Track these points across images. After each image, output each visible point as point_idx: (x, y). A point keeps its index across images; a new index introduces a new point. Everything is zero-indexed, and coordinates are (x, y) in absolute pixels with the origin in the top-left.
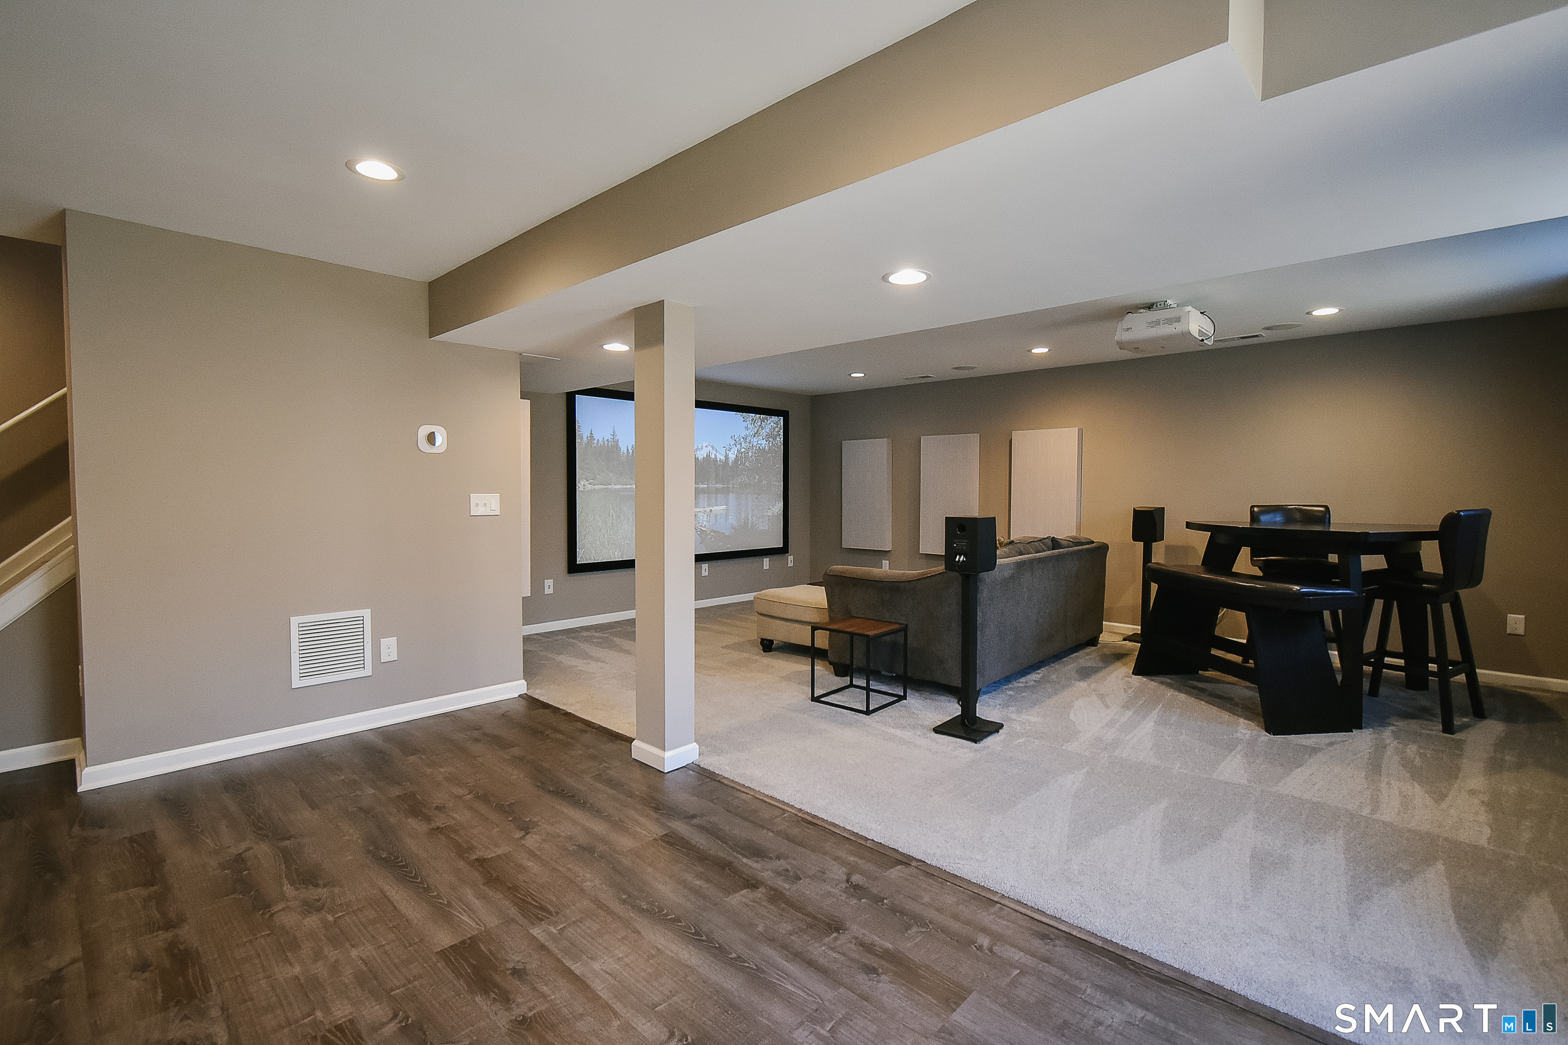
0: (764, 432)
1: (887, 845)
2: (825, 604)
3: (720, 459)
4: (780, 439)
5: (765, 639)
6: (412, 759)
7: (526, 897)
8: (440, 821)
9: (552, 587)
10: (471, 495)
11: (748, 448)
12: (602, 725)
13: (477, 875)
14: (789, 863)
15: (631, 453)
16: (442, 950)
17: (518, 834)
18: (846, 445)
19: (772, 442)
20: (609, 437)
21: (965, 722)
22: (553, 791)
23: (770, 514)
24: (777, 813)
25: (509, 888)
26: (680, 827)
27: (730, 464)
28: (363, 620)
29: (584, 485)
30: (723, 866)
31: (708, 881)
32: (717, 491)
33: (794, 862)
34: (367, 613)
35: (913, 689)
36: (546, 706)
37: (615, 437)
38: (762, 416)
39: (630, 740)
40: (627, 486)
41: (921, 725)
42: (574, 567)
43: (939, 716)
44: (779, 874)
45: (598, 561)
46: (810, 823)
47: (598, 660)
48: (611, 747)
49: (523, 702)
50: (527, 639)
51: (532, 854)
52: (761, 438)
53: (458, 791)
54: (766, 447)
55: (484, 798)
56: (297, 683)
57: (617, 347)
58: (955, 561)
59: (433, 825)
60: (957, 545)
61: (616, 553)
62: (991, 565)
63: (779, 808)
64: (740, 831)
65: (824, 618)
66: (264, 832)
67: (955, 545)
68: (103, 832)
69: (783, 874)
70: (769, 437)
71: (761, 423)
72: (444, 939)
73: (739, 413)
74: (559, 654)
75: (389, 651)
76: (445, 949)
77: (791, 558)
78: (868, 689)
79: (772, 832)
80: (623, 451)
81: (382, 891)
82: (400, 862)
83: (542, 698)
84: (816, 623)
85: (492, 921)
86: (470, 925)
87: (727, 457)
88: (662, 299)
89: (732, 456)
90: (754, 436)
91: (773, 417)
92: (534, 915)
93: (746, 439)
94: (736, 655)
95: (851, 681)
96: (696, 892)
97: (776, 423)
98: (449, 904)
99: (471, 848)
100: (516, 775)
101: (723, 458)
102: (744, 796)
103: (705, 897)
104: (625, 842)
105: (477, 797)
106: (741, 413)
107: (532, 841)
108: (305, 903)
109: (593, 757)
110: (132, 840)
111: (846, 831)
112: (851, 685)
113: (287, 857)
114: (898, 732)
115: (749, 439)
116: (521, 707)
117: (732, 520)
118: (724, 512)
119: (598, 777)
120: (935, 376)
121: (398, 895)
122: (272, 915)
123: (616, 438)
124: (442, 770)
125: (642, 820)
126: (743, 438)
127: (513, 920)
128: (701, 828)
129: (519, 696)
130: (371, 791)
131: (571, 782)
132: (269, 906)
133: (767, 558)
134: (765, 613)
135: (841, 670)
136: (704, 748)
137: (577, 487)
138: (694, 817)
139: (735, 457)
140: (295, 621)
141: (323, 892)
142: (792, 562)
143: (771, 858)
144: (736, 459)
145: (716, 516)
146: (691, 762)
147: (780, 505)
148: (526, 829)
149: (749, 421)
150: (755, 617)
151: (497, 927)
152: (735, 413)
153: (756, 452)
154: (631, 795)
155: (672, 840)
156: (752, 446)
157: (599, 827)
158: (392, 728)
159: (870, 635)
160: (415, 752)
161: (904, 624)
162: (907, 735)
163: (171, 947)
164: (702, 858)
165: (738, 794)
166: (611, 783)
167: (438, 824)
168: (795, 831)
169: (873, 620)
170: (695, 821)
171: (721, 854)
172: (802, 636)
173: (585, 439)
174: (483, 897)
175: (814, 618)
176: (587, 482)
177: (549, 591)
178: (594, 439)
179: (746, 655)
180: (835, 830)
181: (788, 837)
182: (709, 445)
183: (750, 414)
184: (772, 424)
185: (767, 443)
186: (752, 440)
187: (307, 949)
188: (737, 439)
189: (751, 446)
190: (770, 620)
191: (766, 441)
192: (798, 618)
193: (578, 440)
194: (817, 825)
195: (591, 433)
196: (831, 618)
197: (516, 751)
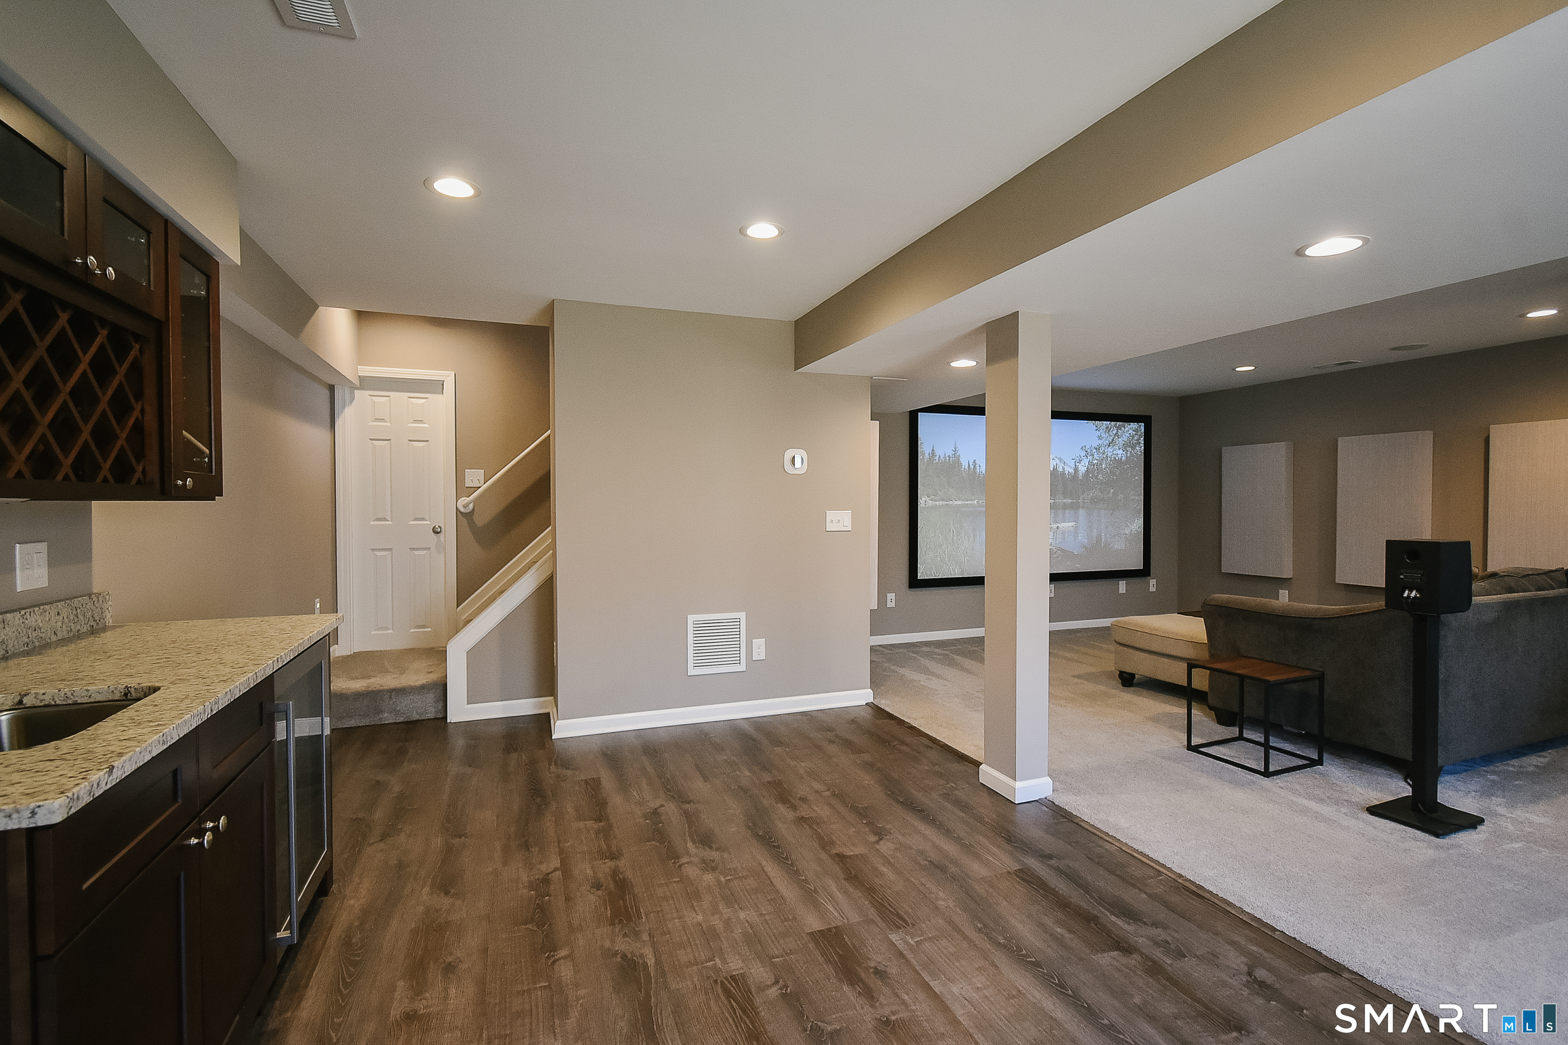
0: (1120, 441)
1: (1305, 942)
2: (1204, 638)
3: (1069, 472)
4: (1140, 448)
5: (1125, 672)
6: (778, 750)
7: (883, 901)
8: (804, 811)
9: (894, 601)
10: (827, 512)
11: (1102, 460)
12: (947, 744)
13: (838, 869)
14: (1169, 935)
15: (972, 469)
16: (812, 932)
17: (873, 838)
18: (1227, 452)
19: (1131, 452)
20: (951, 453)
21: (1418, 806)
22: (902, 802)
23: (1127, 531)
24: (1151, 873)
25: (867, 888)
26: (1034, 864)
27: (1080, 477)
28: (740, 622)
29: (925, 502)
30: (1088, 919)
31: (1070, 931)
32: (1065, 507)
33: (1176, 935)
34: (742, 616)
35: (1331, 754)
36: (891, 717)
37: (956, 452)
38: (1118, 423)
39: (978, 764)
40: (968, 502)
41: (1347, 801)
42: (915, 582)
43: (1375, 793)
44: (1156, 943)
45: (938, 577)
46: (1194, 893)
47: (938, 676)
48: (956, 767)
49: (869, 710)
50: (872, 649)
51: (887, 862)
52: (1118, 448)
53: (818, 786)
54: (1123, 458)
55: (841, 797)
56: (692, 671)
57: (963, 363)
58: (1403, 597)
59: (798, 814)
60: (1405, 577)
61: (956, 570)
62: (1463, 602)
63: (1151, 866)
64: (1105, 883)
65: (1204, 655)
66: (671, 794)
67: (1402, 577)
68: (569, 773)
69: (1164, 945)
70: (1125, 446)
71: (1117, 431)
72: (814, 923)
73: (1091, 422)
74: (902, 667)
75: (759, 650)
76: (815, 932)
77: (1153, 582)
78: (1267, 747)
79: (1146, 893)
80: (965, 466)
81: (760, 864)
82: (772, 842)
83: (887, 709)
84: (1192, 660)
85: (854, 917)
86: (836, 918)
87: (1076, 470)
88: (1016, 311)
89: (1082, 469)
90: (1109, 446)
91: (1131, 423)
92: (892, 922)
93: (1099, 450)
94: (1089, 686)
95: (1241, 732)
96: (1058, 940)
97: (1136, 430)
98: (815, 891)
99: (832, 843)
100: (868, 780)
101: (1072, 471)
102: (1108, 846)
103: (1066, 947)
104: (978, 869)
105: (834, 795)
106: (1094, 422)
107: (885, 847)
108: (704, 861)
109: (940, 775)
110: (586, 782)
111: (1245, 913)
112: (1241, 738)
113: (690, 818)
114: (1313, 805)
115: (1103, 450)
116: (867, 714)
117: (1082, 538)
118: (1072, 529)
119: (946, 796)
120: (1360, 360)
121: (772, 870)
122: (680, 866)
123: (958, 454)
124: (803, 764)
125: (994, 849)
126: (1096, 449)
127: (872, 920)
128: (1059, 871)
129: (866, 704)
130: (747, 773)
131: (918, 795)
132: (678, 858)
133: (1123, 580)
134: (1124, 642)
135: (1224, 718)
136: (1058, 784)
137: (919, 504)
138: (1050, 857)
139: (1086, 470)
140: (691, 618)
141: (715, 855)
142: (1155, 586)
143: (1145, 923)
144: (1087, 471)
145: (1064, 533)
146: (1044, 797)
147: (1139, 523)
148: (880, 834)
149: (1103, 429)
150: (1113, 647)
151: (858, 923)
152: (1087, 421)
153: (1111, 463)
154: (980, 820)
155: (1025, 876)
156: (1107, 456)
157: (950, 848)
158: (760, 720)
159: (1269, 681)
160: (780, 743)
161: (1319, 671)
162: (1326, 810)
163: (615, 873)
164: (1062, 904)
165: (1101, 843)
166: (957, 803)
167: (803, 814)
168: (1175, 899)
169: (1272, 662)
170: (1052, 862)
171: (1084, 905)
172: (1176, 674)
173: (927, 456)
174: (846, 893)
175: (1190, 653)
176: (928, 498)
177: (891, 604)
178: (936, 456)
179: (1102, 688)
180: (1228, 909)
181: (1166, 904)
182: (1056, 457)
183: (1104, 422)
184: (1131, 431)
185: (1124, 453)
186: (1106, 451)
187: (706, 903)
188: (1089, 450)
189: (1105, 457)
190: (1131, 651)
191: (1123, 451)
192: (1166, 652)
193: (920, 457)
194: (1204, 897)
195: (933, 450)
196: (1211, 656)
197: (866, 757)
